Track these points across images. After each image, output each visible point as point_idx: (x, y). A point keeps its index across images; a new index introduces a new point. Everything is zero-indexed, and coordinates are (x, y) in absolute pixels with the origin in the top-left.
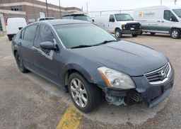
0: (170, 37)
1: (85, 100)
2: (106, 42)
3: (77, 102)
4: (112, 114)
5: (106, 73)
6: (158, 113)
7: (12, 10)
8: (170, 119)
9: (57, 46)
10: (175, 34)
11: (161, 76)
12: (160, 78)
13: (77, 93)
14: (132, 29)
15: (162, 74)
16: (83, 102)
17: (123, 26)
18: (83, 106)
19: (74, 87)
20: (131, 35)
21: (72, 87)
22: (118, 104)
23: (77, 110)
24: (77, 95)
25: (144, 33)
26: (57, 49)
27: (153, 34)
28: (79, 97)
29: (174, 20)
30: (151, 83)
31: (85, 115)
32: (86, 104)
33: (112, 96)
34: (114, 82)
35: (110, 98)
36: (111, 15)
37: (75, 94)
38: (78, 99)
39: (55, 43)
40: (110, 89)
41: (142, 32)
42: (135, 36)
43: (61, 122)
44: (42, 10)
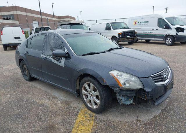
0: (165, 44)
1: (98, 101)
2: (111, 50)
3: (89, 104)
4: (122, 113)
5: (117, 75)
6: (162, 111)
7: (4, 19)
8: (172, 115)
9: (67, 53)
10: (169, 41)
11: (164, 78)
12: (163, 79)
13: (89, 96)
14: (128, 37)
15: (164, 76)
16: (96, 104)
17: (119, 34)
18: (95, 107)
19: (86, 90)
20: (127, 43)
21: (84, 91)
22: (128, 103)
23: (90, 112)
24: (89, 98)
25: (139, 41)
26: (68, 56)
27: (148, 42)
28: (92, 99)
29: (168, 27)
30: (156, 83)
31: (97, 115)
32: (99, 105)
33: (123, 96)
34: (125, 84)
35: (121, 98)
36: (107, 24)
37: (87, 96)
38: (90, 101)
39: (66, 51)
40: (122, 90)
41: (137, 40)
42: (131, 43)
43: (77, 123)
44: (35, 19)
